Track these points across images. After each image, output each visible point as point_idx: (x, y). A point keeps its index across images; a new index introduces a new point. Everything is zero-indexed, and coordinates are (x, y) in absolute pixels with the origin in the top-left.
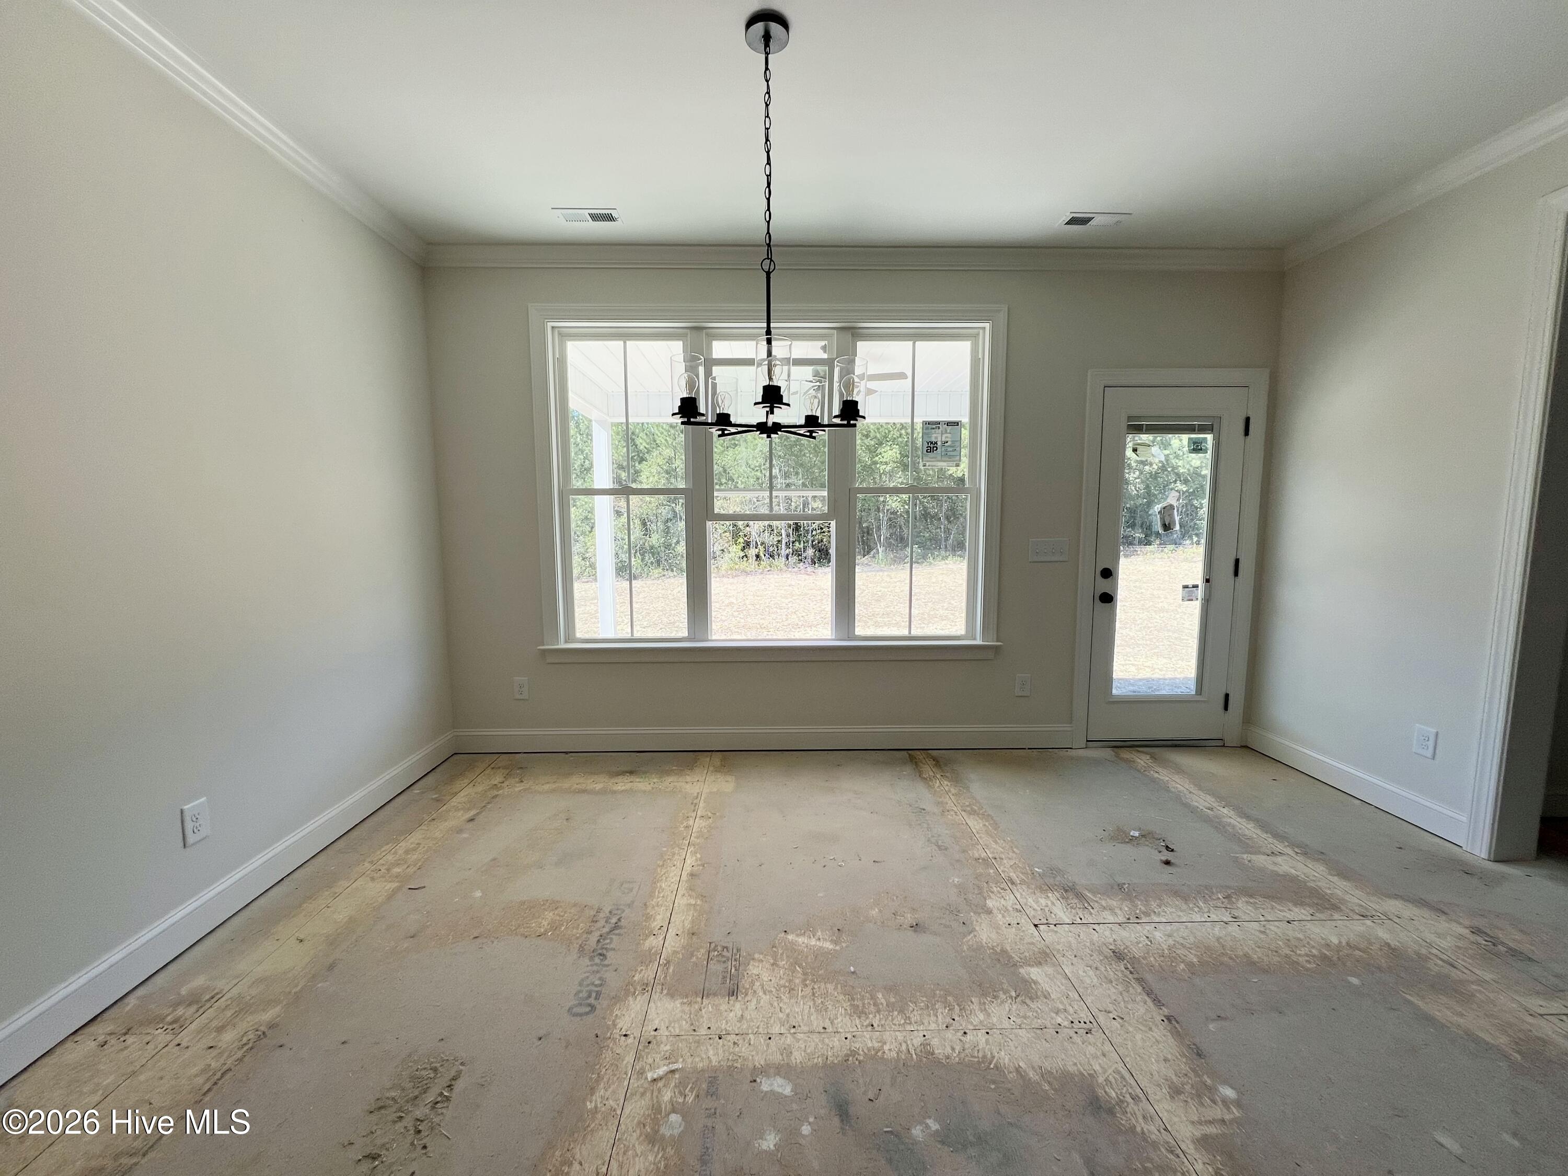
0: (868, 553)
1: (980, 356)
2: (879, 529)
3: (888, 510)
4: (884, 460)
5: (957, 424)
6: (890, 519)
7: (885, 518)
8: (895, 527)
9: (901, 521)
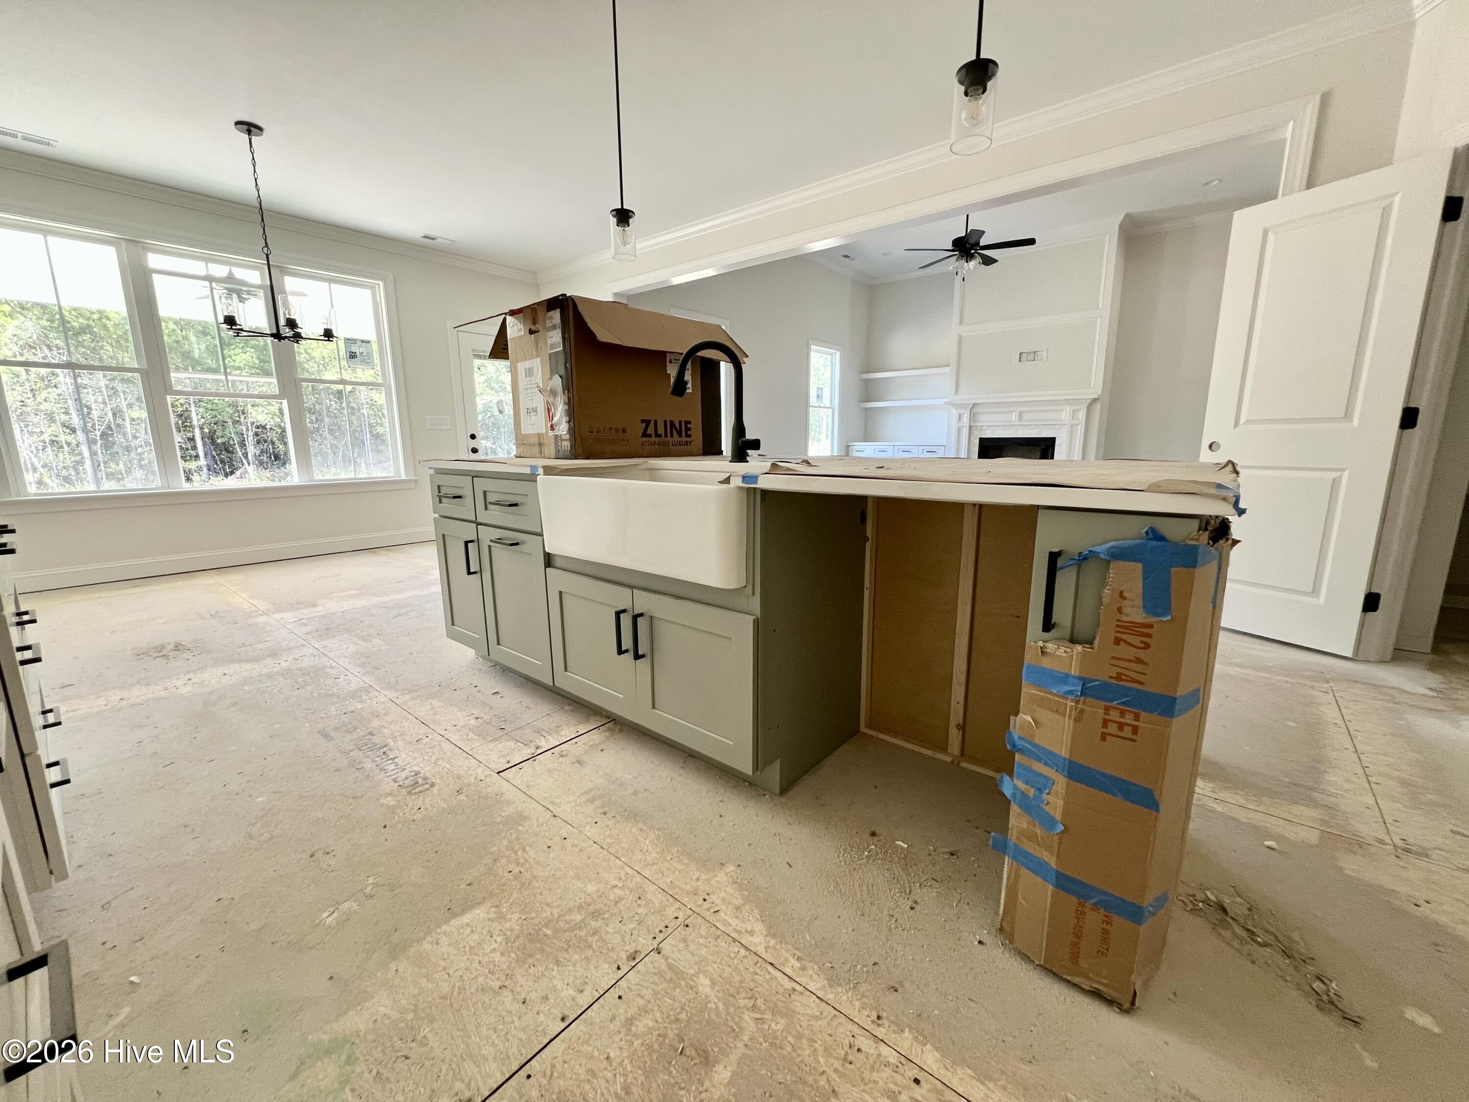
0: (232, 473)
1: (378, 301)
2: (243, 444)
3: (252, 424)
4: (237, 364)
5: (369, 342)
6: (256, 434)
7: (251, 433)
8: (266, 441)
9: (273, 436)
